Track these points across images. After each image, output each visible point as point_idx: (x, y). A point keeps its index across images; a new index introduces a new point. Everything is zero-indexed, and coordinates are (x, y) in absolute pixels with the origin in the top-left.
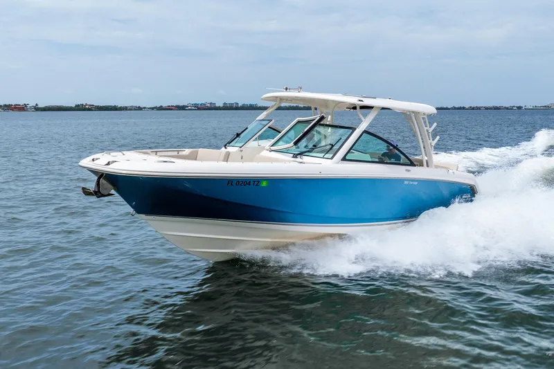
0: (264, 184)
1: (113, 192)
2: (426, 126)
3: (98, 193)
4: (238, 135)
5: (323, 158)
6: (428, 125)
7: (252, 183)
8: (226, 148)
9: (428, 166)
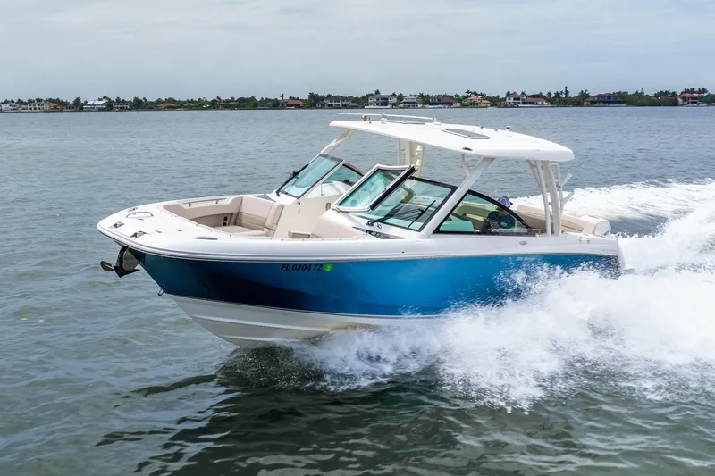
0: (328, 268)
1: (139, 267)
2: (557, 178)
3: (121, 270)
4: (295, 174)
5: (408, 229)
6: (560, 175)
7: (313, 267)
8: (279, 195)
9: (552, 232)
